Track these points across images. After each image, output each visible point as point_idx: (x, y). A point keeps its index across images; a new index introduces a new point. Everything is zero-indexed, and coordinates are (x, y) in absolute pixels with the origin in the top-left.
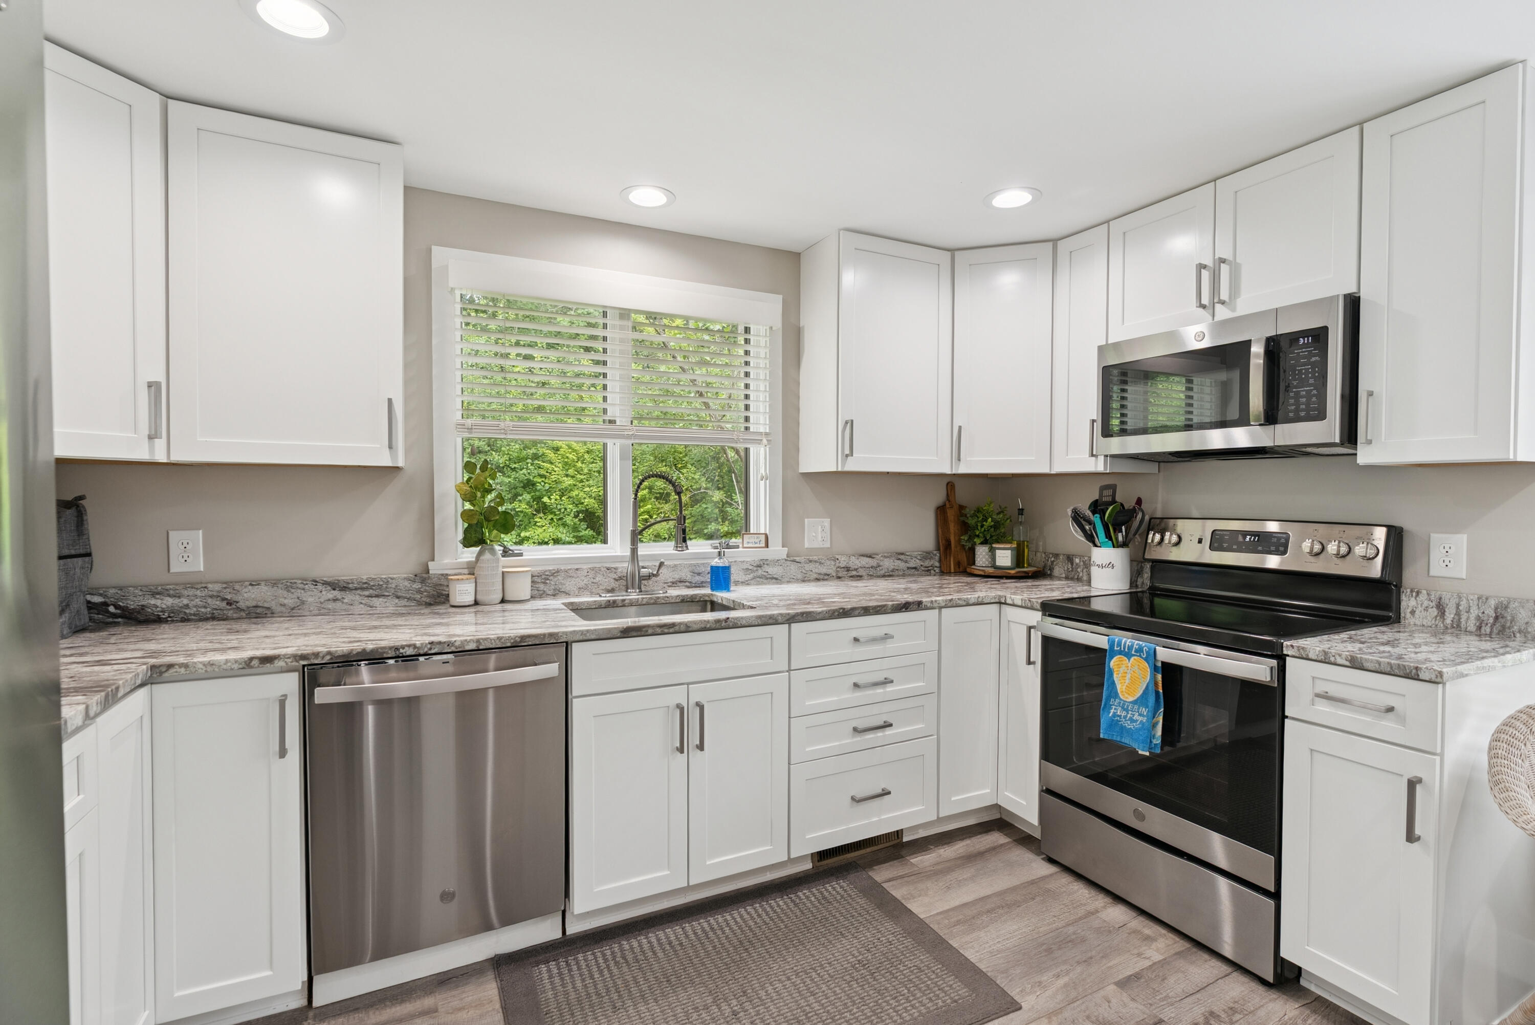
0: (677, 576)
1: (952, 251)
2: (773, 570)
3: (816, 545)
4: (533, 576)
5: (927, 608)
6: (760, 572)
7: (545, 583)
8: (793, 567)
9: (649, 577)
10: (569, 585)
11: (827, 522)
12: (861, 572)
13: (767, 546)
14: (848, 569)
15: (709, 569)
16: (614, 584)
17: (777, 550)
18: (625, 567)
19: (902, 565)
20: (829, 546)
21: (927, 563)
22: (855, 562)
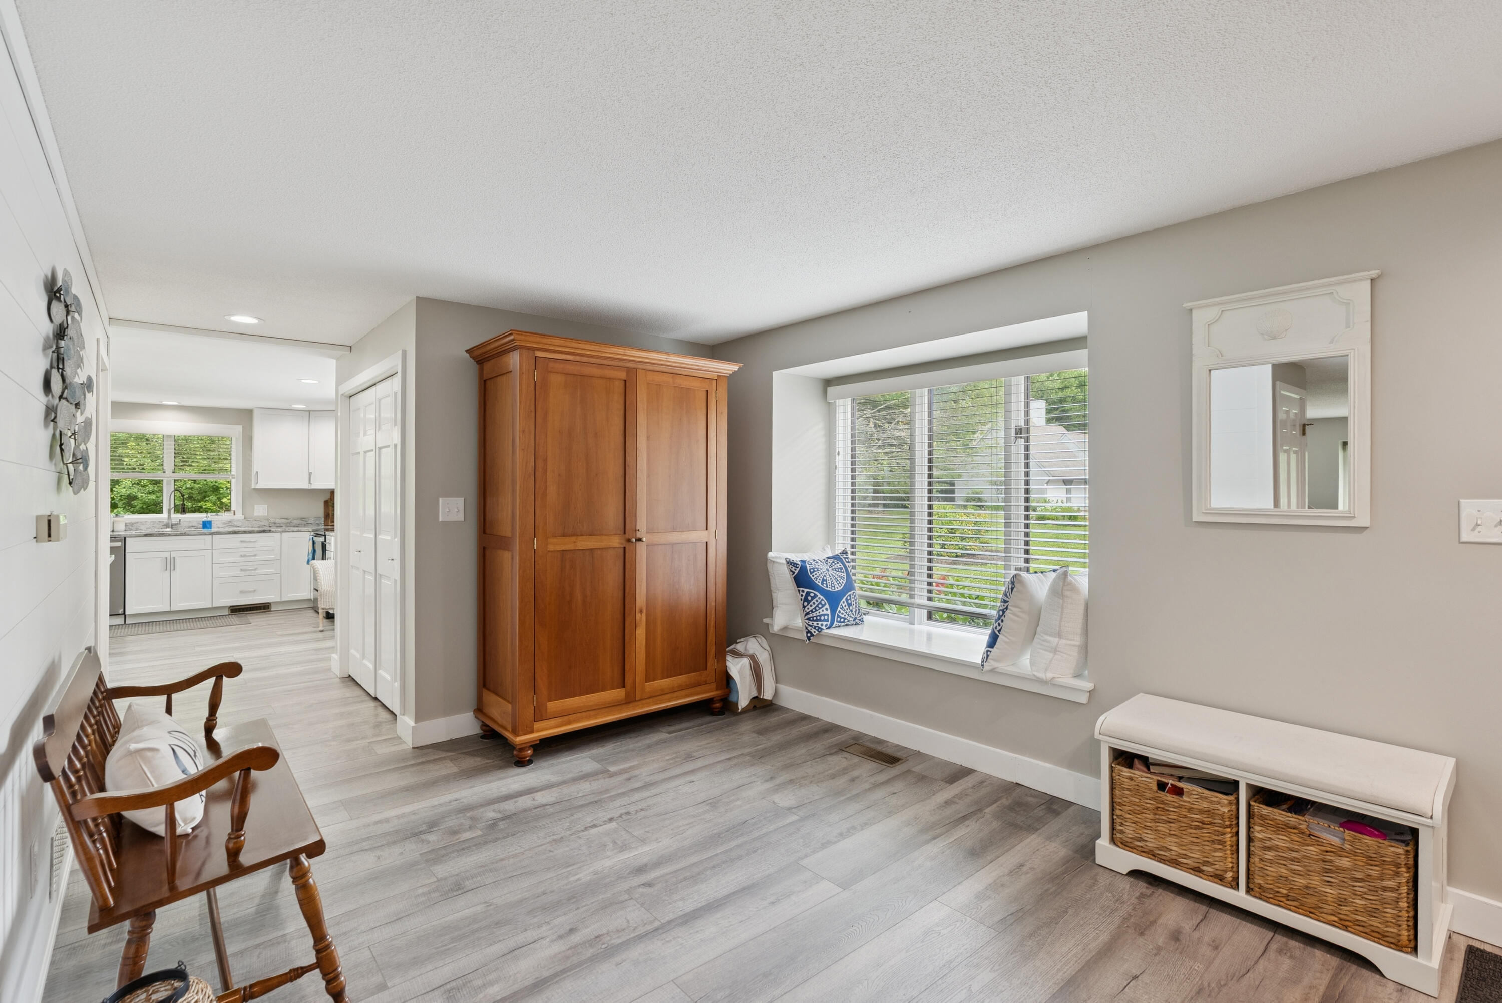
0: (191, 525)
1: (309, 411)
2: (235, 523)
3: (261, 514)
4: (126, 524)
5: (273, 532)
6: (230, 524)
7: (132, 526)
8: (247, 522)
9: (175, 524)
10: (142, 527)
11: (266, 506)
12: (282, 525)
13: (235, 514)
14: (275, 523)
15: (201, 523)
16: (162, 527)
17: (240, 516)
18: (166, 521)
19: (303, 522)
20: (266, 515)
21: (318, 522)
22: (278, 521)
